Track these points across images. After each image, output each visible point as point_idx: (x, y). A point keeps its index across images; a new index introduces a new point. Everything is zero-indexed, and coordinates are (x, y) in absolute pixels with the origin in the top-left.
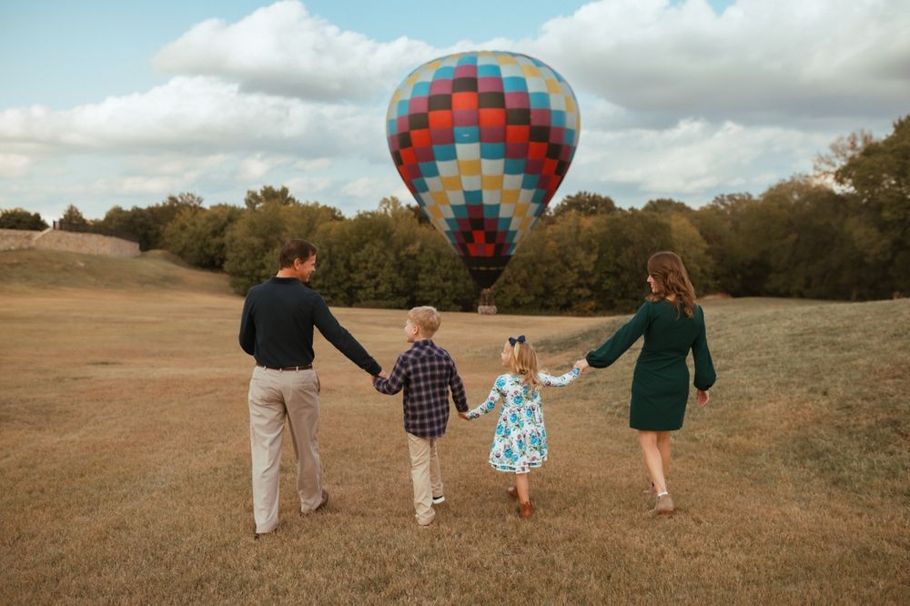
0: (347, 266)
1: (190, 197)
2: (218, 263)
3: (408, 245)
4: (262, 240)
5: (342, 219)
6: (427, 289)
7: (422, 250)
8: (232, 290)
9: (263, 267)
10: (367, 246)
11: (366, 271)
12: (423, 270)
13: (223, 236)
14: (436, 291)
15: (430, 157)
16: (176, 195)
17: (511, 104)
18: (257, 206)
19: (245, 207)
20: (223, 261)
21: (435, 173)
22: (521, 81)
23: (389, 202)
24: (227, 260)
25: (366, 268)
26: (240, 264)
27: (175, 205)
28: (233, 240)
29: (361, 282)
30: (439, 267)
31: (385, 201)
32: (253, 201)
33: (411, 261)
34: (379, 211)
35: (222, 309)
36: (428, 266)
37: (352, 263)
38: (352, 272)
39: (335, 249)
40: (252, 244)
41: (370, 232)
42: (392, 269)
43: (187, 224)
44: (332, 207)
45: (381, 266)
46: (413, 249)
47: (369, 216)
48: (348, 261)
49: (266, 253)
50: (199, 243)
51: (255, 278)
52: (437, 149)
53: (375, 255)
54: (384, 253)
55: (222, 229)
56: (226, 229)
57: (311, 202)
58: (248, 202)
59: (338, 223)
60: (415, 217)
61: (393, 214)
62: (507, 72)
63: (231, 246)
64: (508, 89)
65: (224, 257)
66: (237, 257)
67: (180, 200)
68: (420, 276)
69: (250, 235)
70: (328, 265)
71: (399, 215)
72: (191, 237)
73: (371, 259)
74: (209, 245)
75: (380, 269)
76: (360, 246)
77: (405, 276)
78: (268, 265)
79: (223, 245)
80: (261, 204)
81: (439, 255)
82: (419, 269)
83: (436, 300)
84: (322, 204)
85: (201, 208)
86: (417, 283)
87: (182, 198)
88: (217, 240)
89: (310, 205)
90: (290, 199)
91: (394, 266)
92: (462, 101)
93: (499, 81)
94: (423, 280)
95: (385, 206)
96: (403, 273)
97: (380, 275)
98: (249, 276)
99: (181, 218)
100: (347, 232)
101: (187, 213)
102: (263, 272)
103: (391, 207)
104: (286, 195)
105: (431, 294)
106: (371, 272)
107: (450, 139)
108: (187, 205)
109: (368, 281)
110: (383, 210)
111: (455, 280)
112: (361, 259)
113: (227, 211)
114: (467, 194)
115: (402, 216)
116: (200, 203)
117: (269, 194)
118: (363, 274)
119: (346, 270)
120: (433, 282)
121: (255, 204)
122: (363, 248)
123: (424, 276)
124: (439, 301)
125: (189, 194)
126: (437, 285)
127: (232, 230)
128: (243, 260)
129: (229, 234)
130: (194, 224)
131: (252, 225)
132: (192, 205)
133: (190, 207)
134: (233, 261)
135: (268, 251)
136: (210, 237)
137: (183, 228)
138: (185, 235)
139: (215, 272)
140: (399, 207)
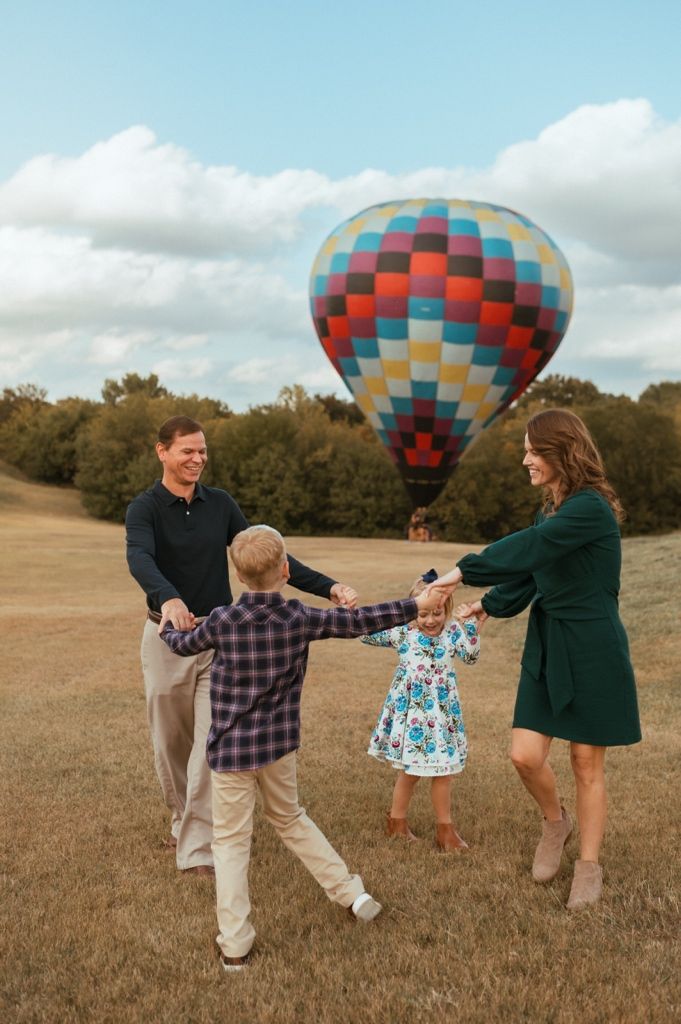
0: (235, 478)
1: (31, 389)
2: (66, 475)
3: (316, 450)
4: (124, 445)
5: (227, 415)
6: (342, 508)
7: (334, 455)
8: (85, 511)
9: (125, 479)
10: (261, 451)
11: (260, 485)
12: (336, 483)
13: (74, 440)
14: (353, 511)
15: (371, 333)
16: (13, 386)
17: (490, 273)
18: (118, 400)
19: (102, 401)
20: (73, 472)
21: (374, 353)
22: (504, 245)
23: (291, 393)
24: (78, 471)
25: (260, 480)
26: (96, 476)
27: (12, 399)
28: (86, 445)
29: (253, 499)
30: (357, 479)
31: (286, 390)
32: (113, 393)
33: (320, 471)
34: (278, 404)
35: (71, 536)
36: (343, 476)
37: (242, 474)
38: (241, 485)
39: (219, 455)
40: (111, 451)
41: (265, 432)
42: (294, 482)
43: (27, 424)
44: (216, 400)
45: (280, 478)
46: (322, 454)
47: (264, 412)
48: (236, 472)
49: (130, 463)
50: (42, 449)
51: (115, 495)
52: (381, 322)
53: (273, 463)
54: (284, 461)
55: (72, 431)
56: (77, 430)
57: (188, 395)
58: (106, 394)
59: (223, 421)
60: (325, 411)
61: (298, 409)
62: (487, 232)
63: (84, 454)
64: (488, 254)
65: (75, 467)
66: (91, 467)
67: (18, 393)
68: (332, 491)
69: (108, 438)
70: (211, 478)
71: (306, 408)
72: (32, 442)
73: (267, 469)
74: (55, 452)
75: (277, 482)
76: (252, 451)
77: (313, 490)
78: (132, 478)
79: (73, 452)
80: (123, 397)
81: (357, 463)
82: (331, 481)
83: (353, 522)
84: (201, 396)
85: (45, 404)
86: (328, 500)
87: (20, 390)
88: (65, 445)
89: (186, 397)
90: (161, 389)
91: (297, 477)
92: (424, 264)
93: (476, 241)
94: (337, 495)
95: (286, 397)
96: (309, 486)
97: (279, 490)
98: (105, 493)
99: (19, 417)
100: (235, 432)
101: (28, 410)
102: (126, 487)
103: (294, 398)
104: (156, 385)
105: (347, 514)
106: (266, 486)
107: (400, 312)
108: (27, 400)
109: (263, 498)
110: (284, 403)
111: (380, 495)
112: (253, 468)
113: (79, 407)
114: (416, 385)
115: (309, 410)
116: (44, 396)
117: (134, 384)
118: (256, 489)
119: (234, 484)
120: (350, 498)
121: (115, 397)
122: (256, 453)
123: (337, 490)
124: (358, 524)
125: (29, 386)
126: (356, 503)
127: (84, 432)
128: (99, 471)
129: (80, 437)
130: (36, 425)
131: (111, 425)
132: (33, 399)
133: (31, 403)
134: (86, 472)
135: (131, 459)
136: (56, 441)
137: (22, 429)
138: (24, 439)
139: (64, 487)
140: (304, 398)
